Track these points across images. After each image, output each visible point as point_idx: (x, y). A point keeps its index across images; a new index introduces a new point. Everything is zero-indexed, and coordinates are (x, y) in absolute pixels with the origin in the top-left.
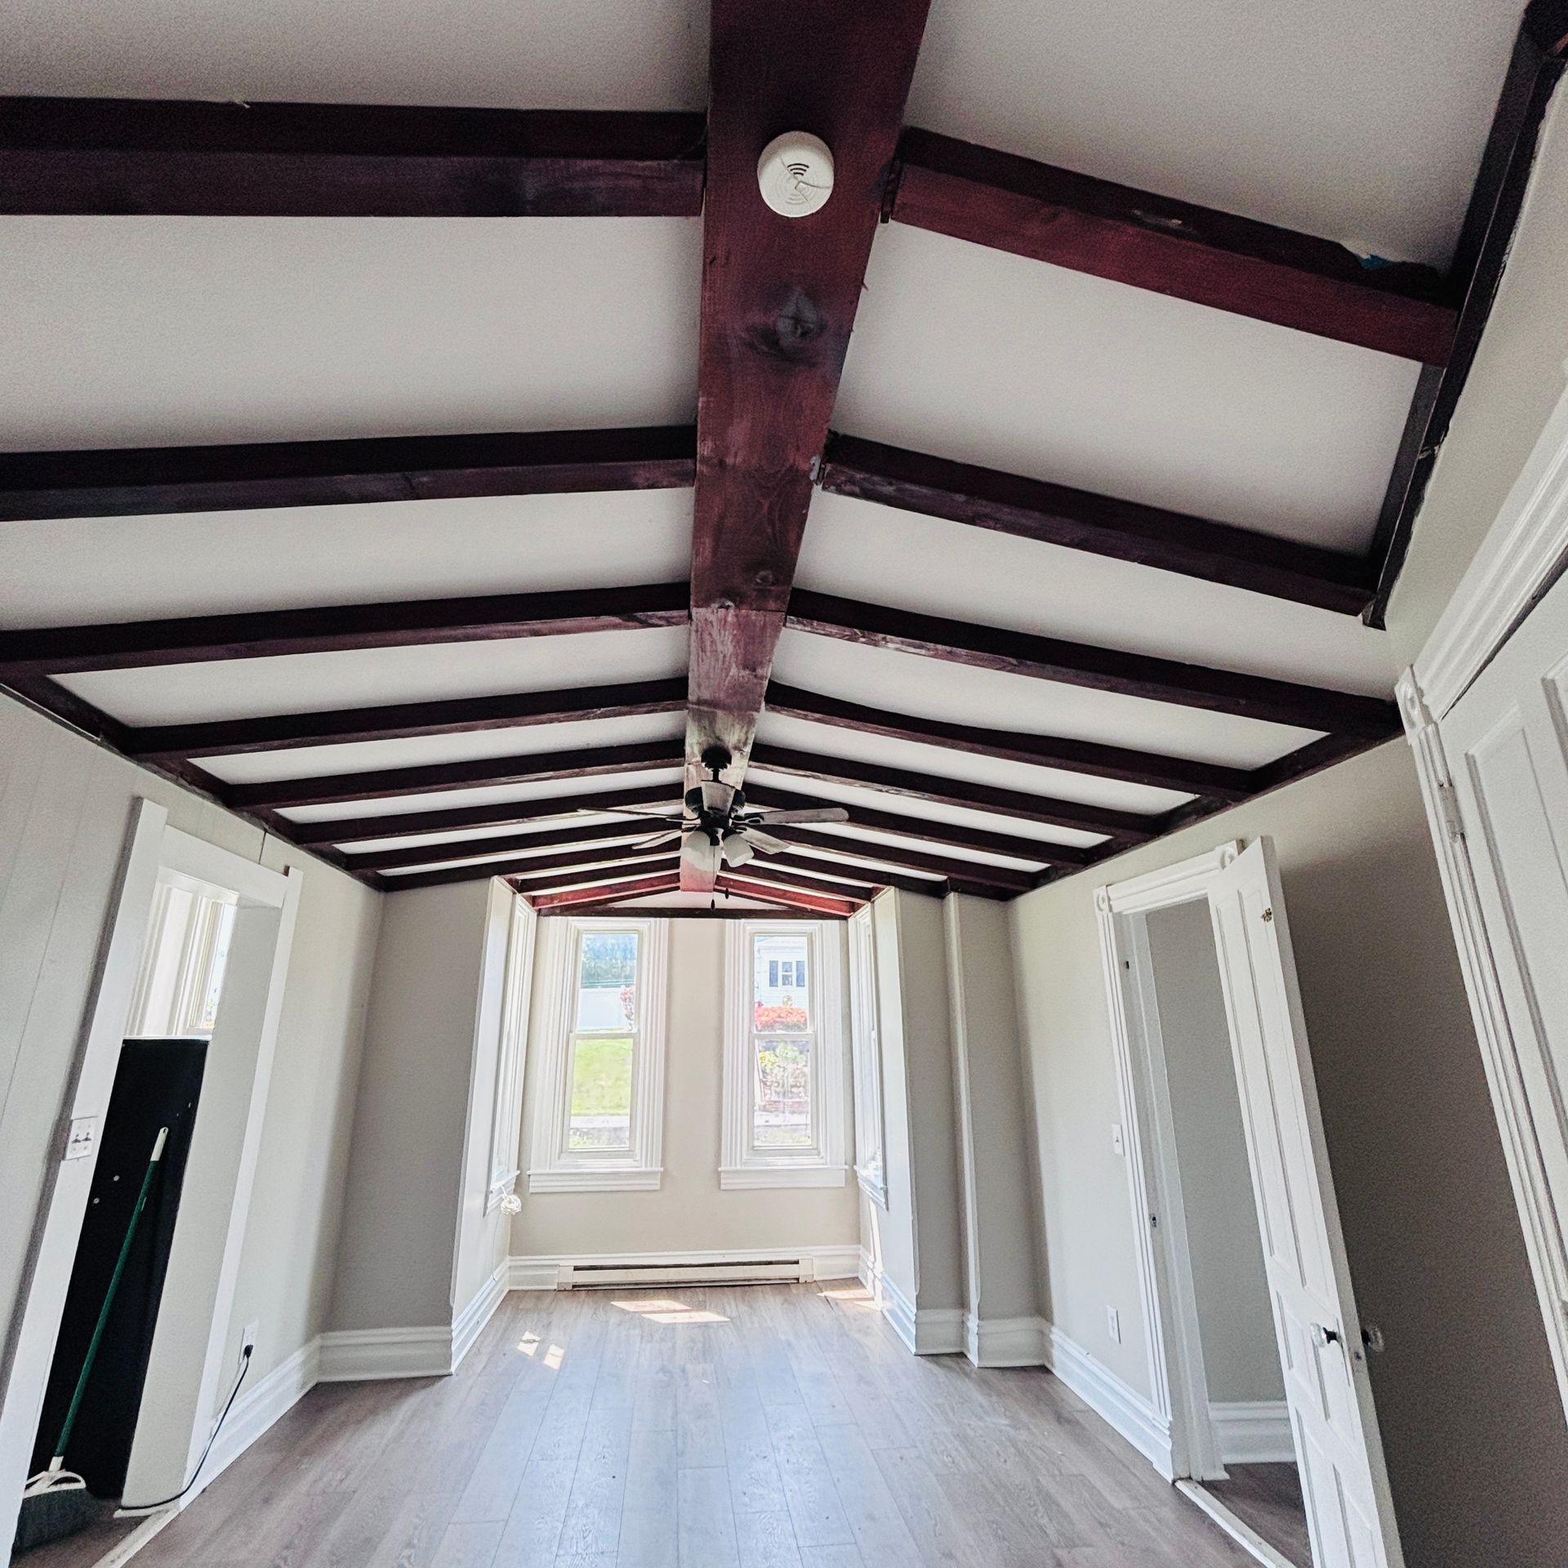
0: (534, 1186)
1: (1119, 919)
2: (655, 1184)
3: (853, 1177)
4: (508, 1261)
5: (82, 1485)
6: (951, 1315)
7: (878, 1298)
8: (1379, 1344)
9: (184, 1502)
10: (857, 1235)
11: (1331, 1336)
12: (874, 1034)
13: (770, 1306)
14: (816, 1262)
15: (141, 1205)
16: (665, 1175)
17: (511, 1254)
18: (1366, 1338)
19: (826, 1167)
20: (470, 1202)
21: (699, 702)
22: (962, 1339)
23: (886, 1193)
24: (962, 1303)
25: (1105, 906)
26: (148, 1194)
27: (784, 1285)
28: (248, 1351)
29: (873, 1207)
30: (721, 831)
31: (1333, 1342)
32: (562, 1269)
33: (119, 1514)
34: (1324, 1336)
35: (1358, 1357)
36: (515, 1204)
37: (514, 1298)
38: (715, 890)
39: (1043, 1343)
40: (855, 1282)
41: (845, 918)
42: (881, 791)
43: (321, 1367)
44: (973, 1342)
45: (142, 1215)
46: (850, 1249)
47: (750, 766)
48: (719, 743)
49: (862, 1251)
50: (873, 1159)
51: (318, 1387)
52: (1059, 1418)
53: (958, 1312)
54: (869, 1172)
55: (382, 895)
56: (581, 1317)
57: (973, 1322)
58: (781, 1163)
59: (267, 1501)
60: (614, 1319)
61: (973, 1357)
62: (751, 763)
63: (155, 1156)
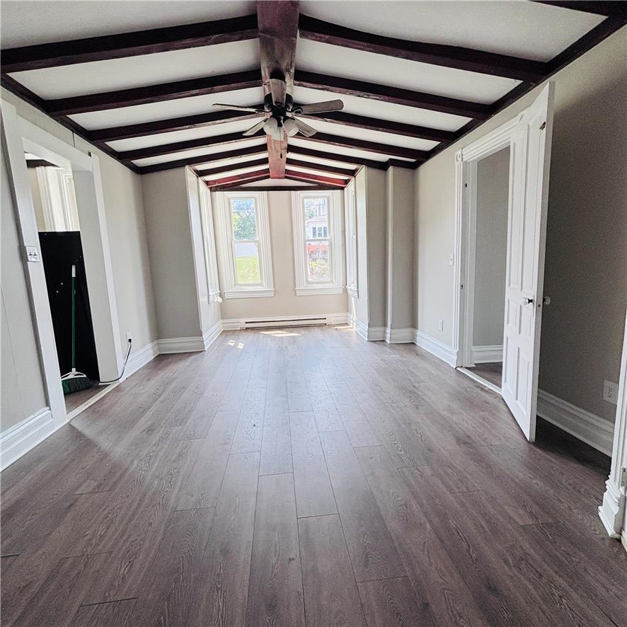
0: (227, 296)
1: (465, 163)
2: (272, 294)
3: (345, 290)
4: (221, 321)
5: (85, 376)
6: (381, 329)
7: (354, 328)
8: (548, 302)
9: (121, 381)
10: (347, 309)
11: (530, 301)
12: (355, 237)
13: (317, 331)
14: (332, 319)
15: (74, 292)
16: (275, 291)
17: (222, 319)
18: (544, 300)
19: (335, 287)
20: (202, 300)
21: (265, 31)
22: (385, 337)
23: (358, 292)
24: (385, 325)
25: (460, 159)
26: (75, 288)
27: (321, 325)
28: (130, 340)
29: (353, 299)
30: (282, 118)
31: (531, 303)
32: (242, 323)
33: (100, 384)
34: (527, 301)
35: (539, 306)
36: (220, 300)
37: (226, 333)
38: (286, 177)
39: (414, 336)
40: (346, 324)
41: (342, 188)
42: (360, 96)
43: (159, 349)
44: (388, 336)
45: (75, 295)
46: (345, 314)
47: (295, 85)
48: (277, 66)
49: (348, 314)
50: (353, 283)
51: (159, 355)
52: (417, 355)
53: (383, 328)
54: (352, 287)
55: (139, 176)
56: (250, 336)
57: (388, 330)
58: (319, 286)
59: (149, 380)
60: (261, 337)
61: (388, 341)
62: (296, 82)
63: (74, 275)
